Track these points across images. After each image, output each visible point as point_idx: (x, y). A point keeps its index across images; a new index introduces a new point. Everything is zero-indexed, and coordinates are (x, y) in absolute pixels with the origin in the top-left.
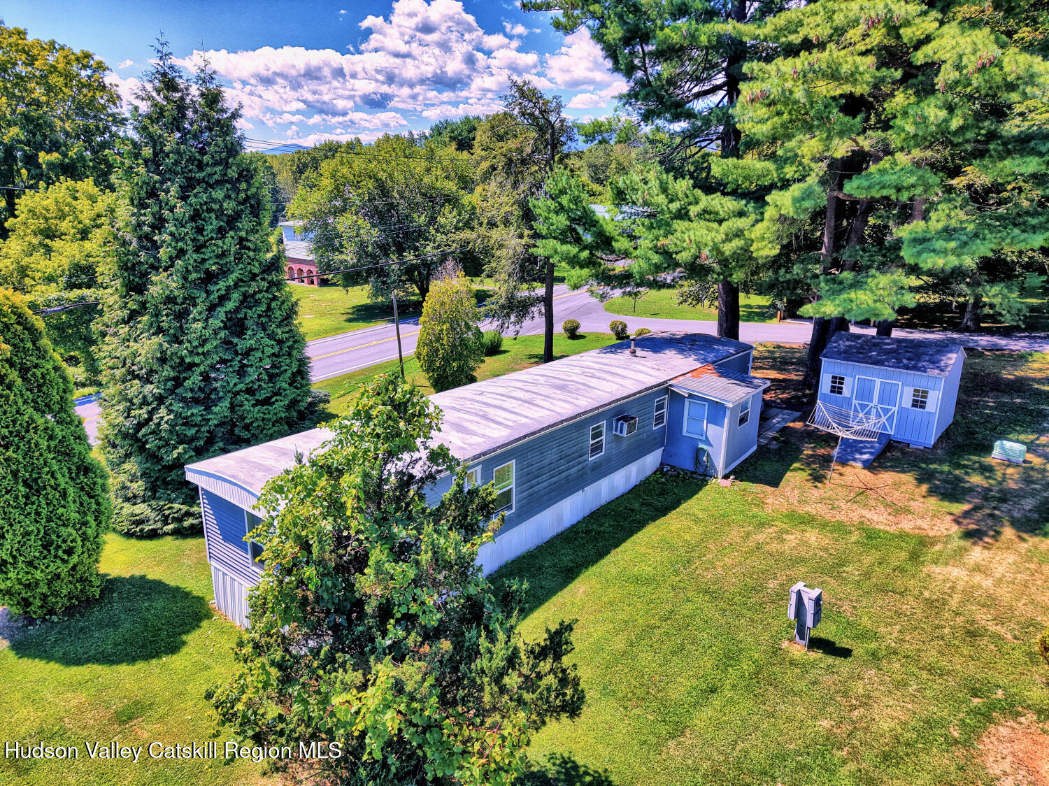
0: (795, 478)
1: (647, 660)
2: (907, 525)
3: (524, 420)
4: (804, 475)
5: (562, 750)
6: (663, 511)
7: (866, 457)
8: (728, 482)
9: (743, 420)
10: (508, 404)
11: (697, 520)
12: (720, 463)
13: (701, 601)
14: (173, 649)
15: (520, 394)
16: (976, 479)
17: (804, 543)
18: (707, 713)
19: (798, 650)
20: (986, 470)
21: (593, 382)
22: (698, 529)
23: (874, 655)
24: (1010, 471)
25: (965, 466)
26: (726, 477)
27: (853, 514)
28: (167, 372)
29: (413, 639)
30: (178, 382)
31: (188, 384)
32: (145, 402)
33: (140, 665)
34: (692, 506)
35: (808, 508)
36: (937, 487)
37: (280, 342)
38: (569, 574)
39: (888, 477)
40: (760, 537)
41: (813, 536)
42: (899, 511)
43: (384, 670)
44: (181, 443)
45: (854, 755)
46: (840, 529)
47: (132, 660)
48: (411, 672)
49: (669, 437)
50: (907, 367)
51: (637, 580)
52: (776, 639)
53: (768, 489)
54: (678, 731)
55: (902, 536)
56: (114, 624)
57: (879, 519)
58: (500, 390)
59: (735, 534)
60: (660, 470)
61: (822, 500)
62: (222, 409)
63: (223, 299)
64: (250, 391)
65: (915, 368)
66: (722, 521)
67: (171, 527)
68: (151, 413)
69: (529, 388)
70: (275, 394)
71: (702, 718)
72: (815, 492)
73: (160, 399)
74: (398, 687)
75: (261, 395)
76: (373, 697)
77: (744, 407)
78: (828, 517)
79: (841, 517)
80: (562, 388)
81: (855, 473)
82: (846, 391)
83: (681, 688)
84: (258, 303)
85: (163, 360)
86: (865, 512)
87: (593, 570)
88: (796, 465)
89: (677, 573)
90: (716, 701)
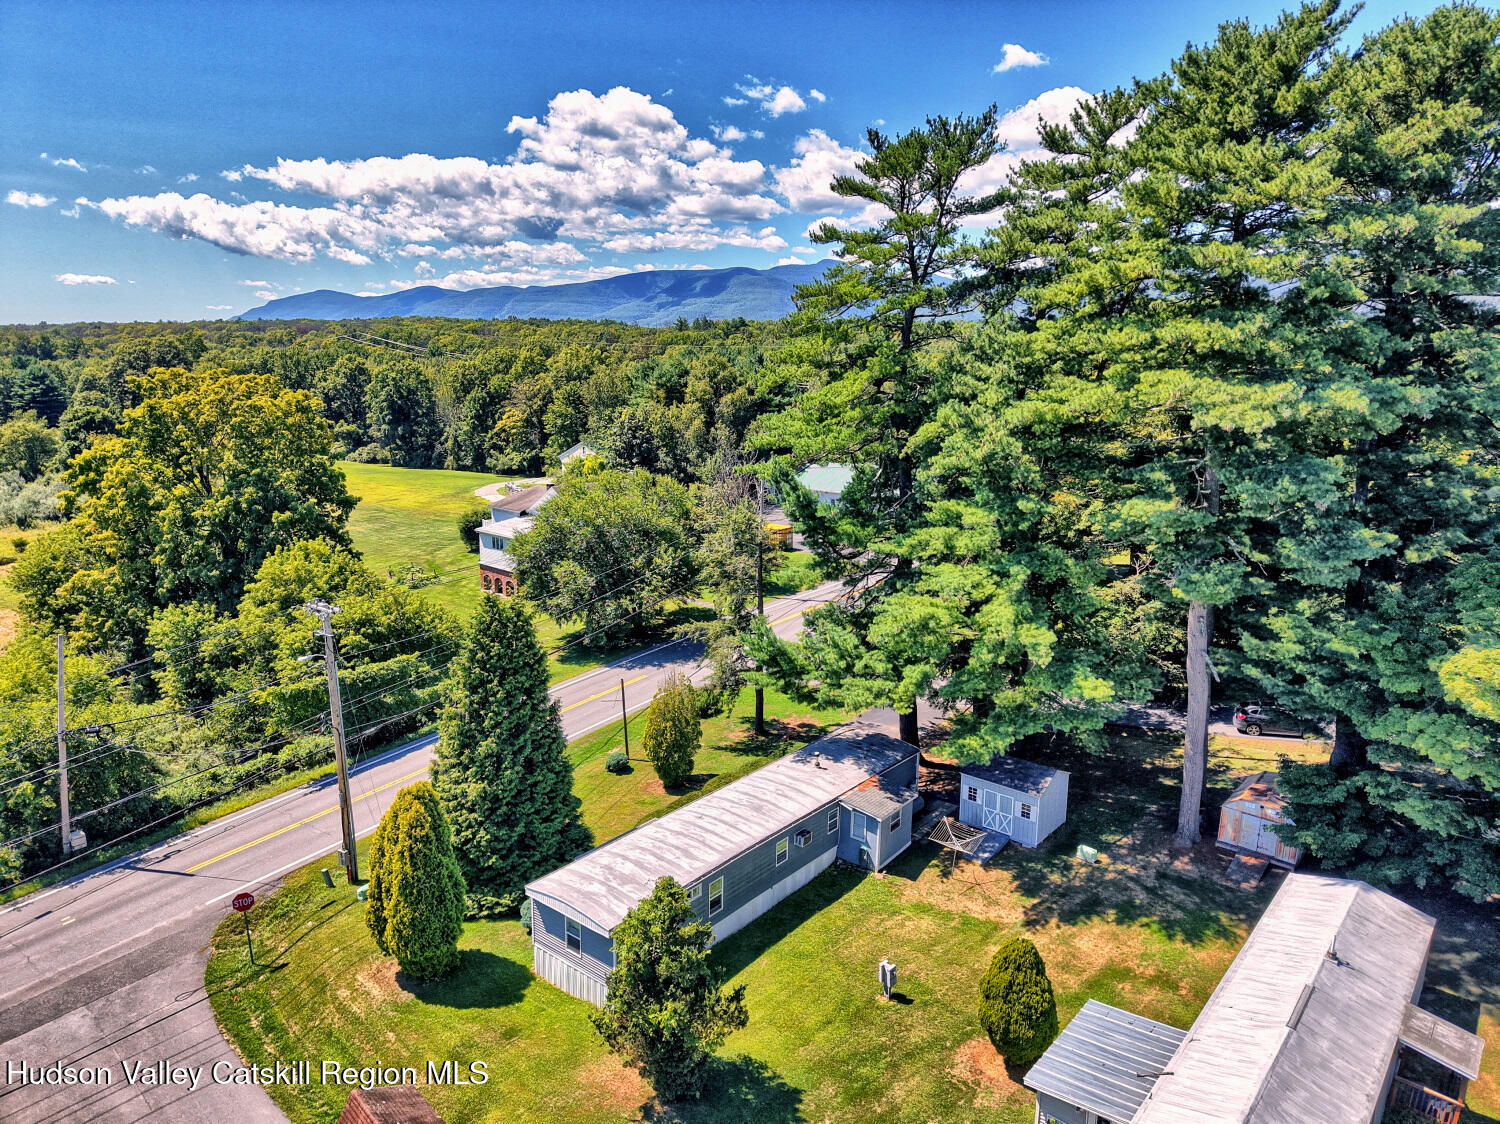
0: (930, 873)
1: (796, 1006)
2: (992, 915)
3: (730, 845)
4: (937, 871)
5: (744, 1052)
6: (829, 901)
7: (986, 855)
8: (881, 876)
9: (894, 827)
10: (720, 828)
11: (851, 909)
12: (876, 861)
13: (837, 970)
14: (520, 998)
15: (727, 817)
16: (1055, 878)
17: (917, 928)
18: (824, 1034)
19: (883, 1000)
20: (1068, 867)
21: (782, 802)
22: (849, 917)
23: (926, 1004)
24: (1083, 870)
25: (1054, 865)
26: (880, 871)
27: (958, 904)
28: (488, 805)
29: (679, 992)
30: (493, 810)
31: (499, 812)
32: (470, 826)
33: (503, 1009)
34: (852, 897)
35: (931, 900)
36: (1024, 883)
37: (557, 773)
38: (758, 951)
39: (995, 873)
40: (889, 924)
41: (926, 923)
42: (991, 902)
43: (670, 1005)
44: (493, 853)
45: (892, 1055)
46: (948, 916)
47: (498, 1006)
48: (680, 1006)
49: (841, 838)
50: (1016, 787)
51: (801, 956)
52: (873, 993)
53: (909, 882)
54: (807, 1042)
55: (988, 921)
56: (475, 983)
57: (976, 909)
58: (714, 813)
59: (873, 920)
60: (834, 864)
61: (942, 893)
62: (520, 829)
63: (522, 749)
64: (537, 812)
65: (1021, 789)
66: (867, 909)
67: (485, 913)
68: (474, 835)
69: (734, 810)
70: (553, 813)
71: (820, 1037)
72: (940, 886)
73: (481, 824)
74: (675, 1011)
75: (545, 814)
76: (666, 1014)
77: (897, 815)
78: (943, 907)
79: (952, 907)
80: (758, 809)
81: (973, 871)
82: (979, 801)
83: (811, 1022)
84: (541, 746)
85: (484, 799)
86: (969, 904)
87: (774, 948)
88: (934, 862)
89: (827, 950)
90: (830, 1028)
